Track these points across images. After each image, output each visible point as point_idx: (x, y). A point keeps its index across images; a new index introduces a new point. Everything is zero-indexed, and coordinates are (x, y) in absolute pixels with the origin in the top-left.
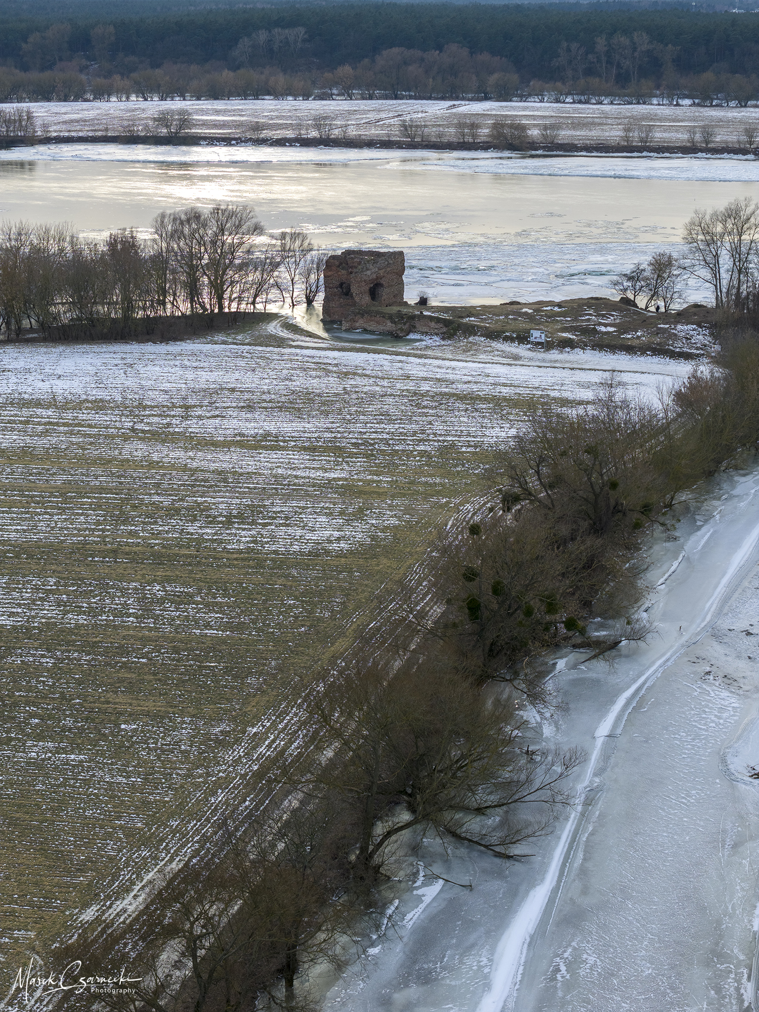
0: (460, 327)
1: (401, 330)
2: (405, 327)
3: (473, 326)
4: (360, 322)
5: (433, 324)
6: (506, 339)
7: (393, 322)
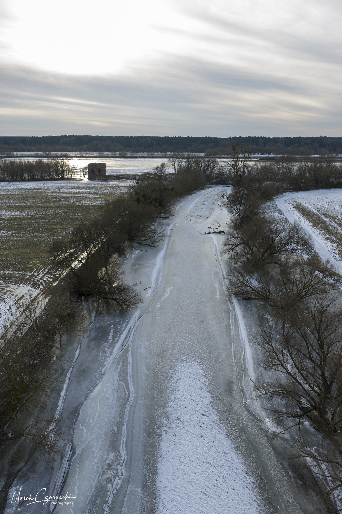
0: (120, 177)
1: (106, 179)
2: (107, 178)
3: (123, 177)
4: (97, 178)
5: (113, 177)
6: (130, 179)
7: (104, 177)
